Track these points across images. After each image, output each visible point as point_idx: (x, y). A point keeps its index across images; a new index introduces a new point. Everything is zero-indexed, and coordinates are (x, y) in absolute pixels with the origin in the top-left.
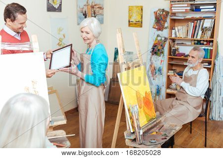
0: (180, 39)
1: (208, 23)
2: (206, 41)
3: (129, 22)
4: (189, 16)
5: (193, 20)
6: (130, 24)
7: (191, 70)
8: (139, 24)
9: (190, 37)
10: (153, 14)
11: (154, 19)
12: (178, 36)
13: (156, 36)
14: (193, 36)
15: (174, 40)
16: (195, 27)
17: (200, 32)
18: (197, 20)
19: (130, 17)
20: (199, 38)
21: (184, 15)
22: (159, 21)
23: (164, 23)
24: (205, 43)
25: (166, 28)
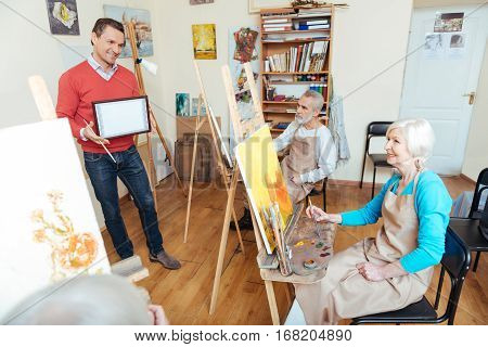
0: (278, 74)
1: (319, 48)
2: (316, 75)
3: (195, 50)
4: (291, 38)
5: (296, 44)
6: (197, 54)
7: (303, 129)
8: (211, 54)
9: (292, 70)
10: (233, 37)
11: (235, 45)
12: (274, 69)
13: (239, 72)
14: (297, 68)
15: (267, 76)
16: (300, 55)
17: (308, 62)
18: (303, 43)
19: (196, 43)
20: (306, 71)
21: (283, 36)
22: (244, 46)
23: (251, 51)
24: (314, 78)
25: (254, 58)
